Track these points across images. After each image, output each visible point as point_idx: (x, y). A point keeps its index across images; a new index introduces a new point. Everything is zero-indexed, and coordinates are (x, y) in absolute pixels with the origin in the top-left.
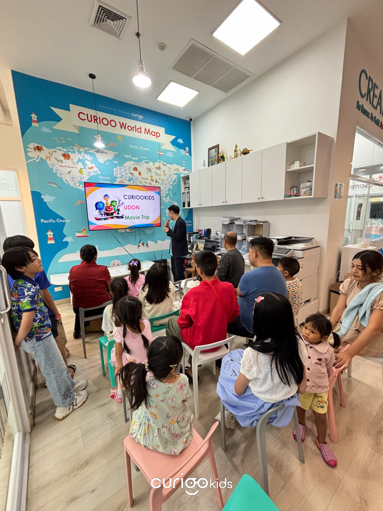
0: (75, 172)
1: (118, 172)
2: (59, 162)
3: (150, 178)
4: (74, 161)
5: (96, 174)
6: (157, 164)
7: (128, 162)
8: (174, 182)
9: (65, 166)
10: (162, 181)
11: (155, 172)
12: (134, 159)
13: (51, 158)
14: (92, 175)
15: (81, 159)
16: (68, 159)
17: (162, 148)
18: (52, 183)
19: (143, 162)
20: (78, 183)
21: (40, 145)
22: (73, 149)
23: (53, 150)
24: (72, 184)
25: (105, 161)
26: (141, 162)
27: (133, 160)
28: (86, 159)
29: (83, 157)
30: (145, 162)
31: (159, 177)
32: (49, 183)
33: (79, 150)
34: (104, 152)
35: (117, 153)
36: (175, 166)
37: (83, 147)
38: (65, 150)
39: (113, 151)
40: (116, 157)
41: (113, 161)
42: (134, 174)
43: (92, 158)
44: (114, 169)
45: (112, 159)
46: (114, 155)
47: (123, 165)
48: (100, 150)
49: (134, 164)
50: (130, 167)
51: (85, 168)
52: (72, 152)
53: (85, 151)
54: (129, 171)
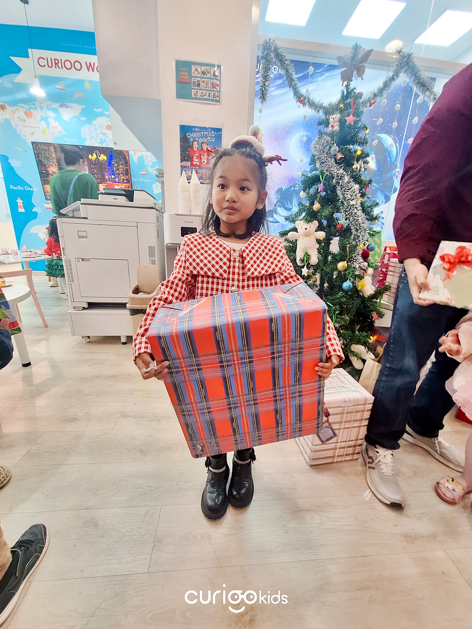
1: (87, 132)
2: (22, 122)
4: (36, 120)
5: (61, 135)
7: (99, 118)
9: (28, 126)
12: (107, 113)
13: (15, 117)
14: (56, 136)
15: (43, 116)
16: (31, 118)
18: (17, 146)
21: (3, 104)
22: (34, 105)
23: (15, 108)
25: (71, 119)
27: (105, 115)
28: (49, 117)
32: (15, 145)
33: (41, 106)
34: (69, 107)
35: (84, 106)
38: (27, 107)
39: (79, 105)
40: (84, 112)
41: (80, 118)
42: (107, 135)
43: (55, 115)
44: (82, 128)
45: (78, 115)
46: (81, 109)
47: (93, 123)
48: (64, 104)
49: (108, 121)
50: (101, 125)
51: (48, 128)
52: (33, 109)
53: (47, 106)
54: (101, 131)
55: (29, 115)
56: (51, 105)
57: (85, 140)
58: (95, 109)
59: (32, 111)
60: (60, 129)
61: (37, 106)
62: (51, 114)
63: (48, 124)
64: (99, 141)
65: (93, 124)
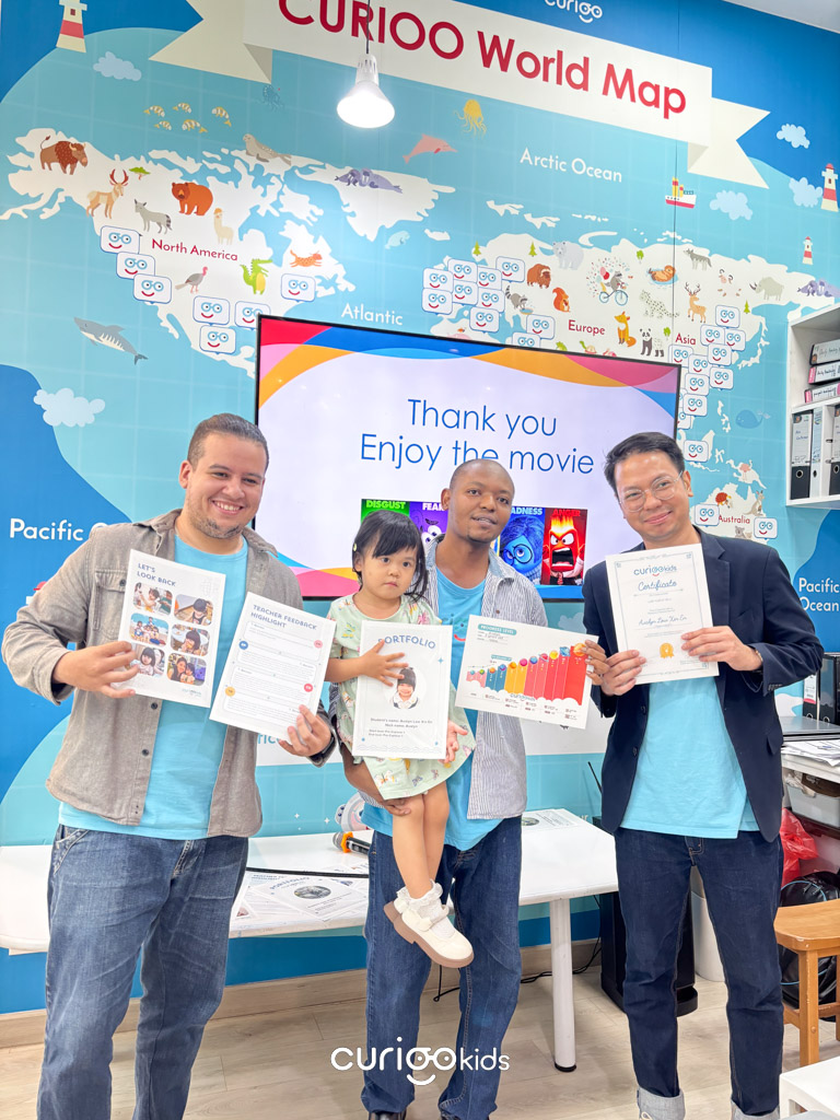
0: (225, 278)
1: (448, 286)
2: (153, 225)
3: (613, 328)
4: (225, 222)
5: (331, 291)
6: (658, 255)
7: (504, 237)
8: (745, 354)
9: (180, 248)
10: (680, 346)
11: (645, 296)
12: (538, 222)
13: (118, 203)
14: (307, 295)
15: (261, 212)
16: (201, 212)
17: (691, 170)
18: (97, 330)
19: (584, 239)
20: (232, 334)
21: (73, 140)
22: (228, 160)
23: (131, 162)
24: (198, 338)
25: (384, 233)
26: (575, 241)
27: (529, 229)
28: (290, 216)
29: (277, 205)
30: (596, 242)
31: (666, 322)
32: (86, 326)
33: (259, 169)
34: (387, 185)
35: (450, 190)
36: (756, 267)
37: (284, 151)
38: (192, 166)
39: (433, 181)
40: (443, 211)
41: (427, 231)
42: (527, 305)
43: (320, 212)
44: (427, 272)
45: (421, 219)
46: (436, 198)
47: (477, 253)
48: (366, 174)
49: (537, 251)
50: (508, 266)
51: (277, 260)
52: (223, 178)
53: (290, 175)
54: (506, 284)
55: (192, 196)
56: (306, 170)
57: (436, 317)
58: (491, 204)
59: (213, 184)
60: (330, 267)
61: (238, 166)
62: (299, 204)
63: (278, 244)
64: (493, 326)
65: (478, 259)
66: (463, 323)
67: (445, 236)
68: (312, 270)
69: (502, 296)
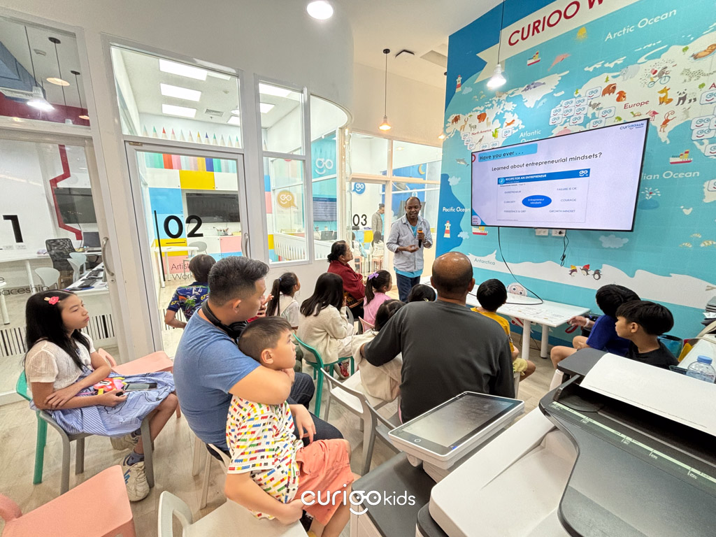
0: (488, 137)
1: (561, 112)
2: (473, 129)
4: (489, 121)
5: (517, 130)
6: (702, 44)
7: (592, 80)
9: (478, 133)
10: (713, 90)
11: (685, 72)
12: (612, 65)
13: (466, 127)
14: (509, 134)
15: (499, 113)
16: (484, 121)
18: (460, 161)
19: (642, 59)
21: (458, 115)
23: (469, 114)
25: (538, 102)
28: (507, 111)
29: (503, 109)
30: (649, 58)
31: (702, 80)
32: (458, 160)
33: (499, 100)
34: (540, 84)
35: (567, 72)
38: (482, 108)
39: (559, 73)
40: (564, 83)
41: (555, 94)
42: (600, 106)
43: (515, 105)
44: (553, 110)
45: (552, 91)
46: (560, 79)
47: (577, 93)
48: (533, 84)
49: (610, 78)
50: (592, 92)
51: (501, 127)
52: (489, 108)
53: (508, 97)
54: (589, 101)
55: (482, 117)
56: (513, 93)
57: (555, 126)
58: (586, 69)
59: (487, 111)
60: (518, 122)
61: (494, 102)
62: (510, 106)
63: (502, 121)
64: (581, 121)
65: (576, 96)
66: (567, 124)
67: (563, 92)
68: (512, 126)
69: (586, 107)
